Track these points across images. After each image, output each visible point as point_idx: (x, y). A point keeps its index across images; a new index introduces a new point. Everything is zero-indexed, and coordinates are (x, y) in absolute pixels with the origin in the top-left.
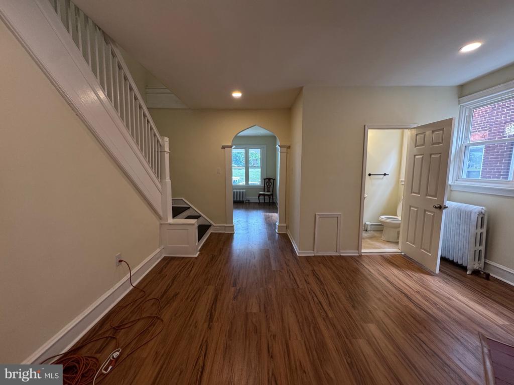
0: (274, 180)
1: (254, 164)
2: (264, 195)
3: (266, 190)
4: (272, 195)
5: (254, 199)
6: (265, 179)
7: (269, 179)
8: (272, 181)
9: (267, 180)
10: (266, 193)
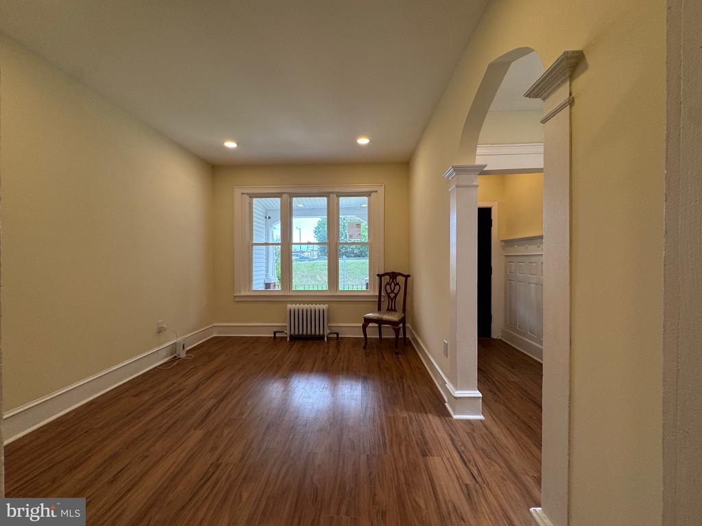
0: (407, 277)
1: (351, 236)
2: (380, 322)
3: (385, 306)
4: (403, 320)
5: (350, 328)
6: (380, 276)
7: (393, 275)
8: (400, 279)
9: (386, 279)
10: (387, 317)
